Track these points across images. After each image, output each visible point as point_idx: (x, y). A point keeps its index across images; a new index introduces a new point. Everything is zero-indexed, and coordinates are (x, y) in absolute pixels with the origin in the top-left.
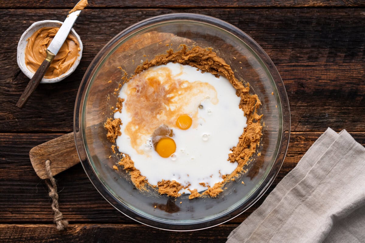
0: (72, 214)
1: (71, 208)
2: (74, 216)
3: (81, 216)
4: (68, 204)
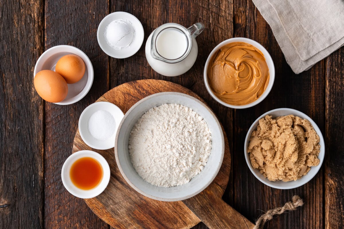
0: (316, 189)
1: (309, 189)
2: (317, 186)
3: (318, 180)
4: (305, 192)
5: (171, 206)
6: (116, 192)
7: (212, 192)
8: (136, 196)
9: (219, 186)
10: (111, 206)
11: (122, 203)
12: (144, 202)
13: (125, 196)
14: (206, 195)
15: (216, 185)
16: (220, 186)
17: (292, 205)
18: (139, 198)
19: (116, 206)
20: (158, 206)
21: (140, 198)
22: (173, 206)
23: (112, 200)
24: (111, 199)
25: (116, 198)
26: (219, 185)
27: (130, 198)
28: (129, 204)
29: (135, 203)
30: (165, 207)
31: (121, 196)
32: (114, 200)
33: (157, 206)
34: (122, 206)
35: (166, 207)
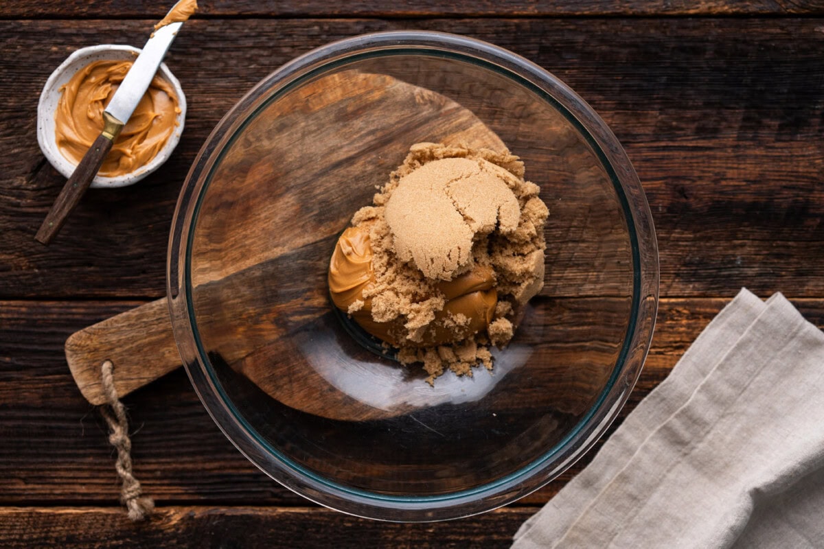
1: (159, 470)
3: (181, 490)
4: (153, 461)
5: (247, 243)
6: (325, 146)
7: (239, 336)
8: (299, 181)
9: (244, 355)
10: (303, 124)
11: (300, 147)
12: (278, 191)
13: (309, 158)
14: (238, 321)
15: (251, 351)
16: (243, 359)
17: (132, 494)
18: (292, 184)
19: (300, 135)
20: (258, 217)
21: (292, 187)
22: (245, 246)
23: (315, 131)
24: (318, 129)
25: (315, 141)
26: (247, 356)
27: (300, 167)
28: (290, 160)
29: (287, 173)
30: (251, 229)
31: (313, 151)
32: (313, 135)
33: (259, 215)
34: (294, 147)
35: (249, 232)
